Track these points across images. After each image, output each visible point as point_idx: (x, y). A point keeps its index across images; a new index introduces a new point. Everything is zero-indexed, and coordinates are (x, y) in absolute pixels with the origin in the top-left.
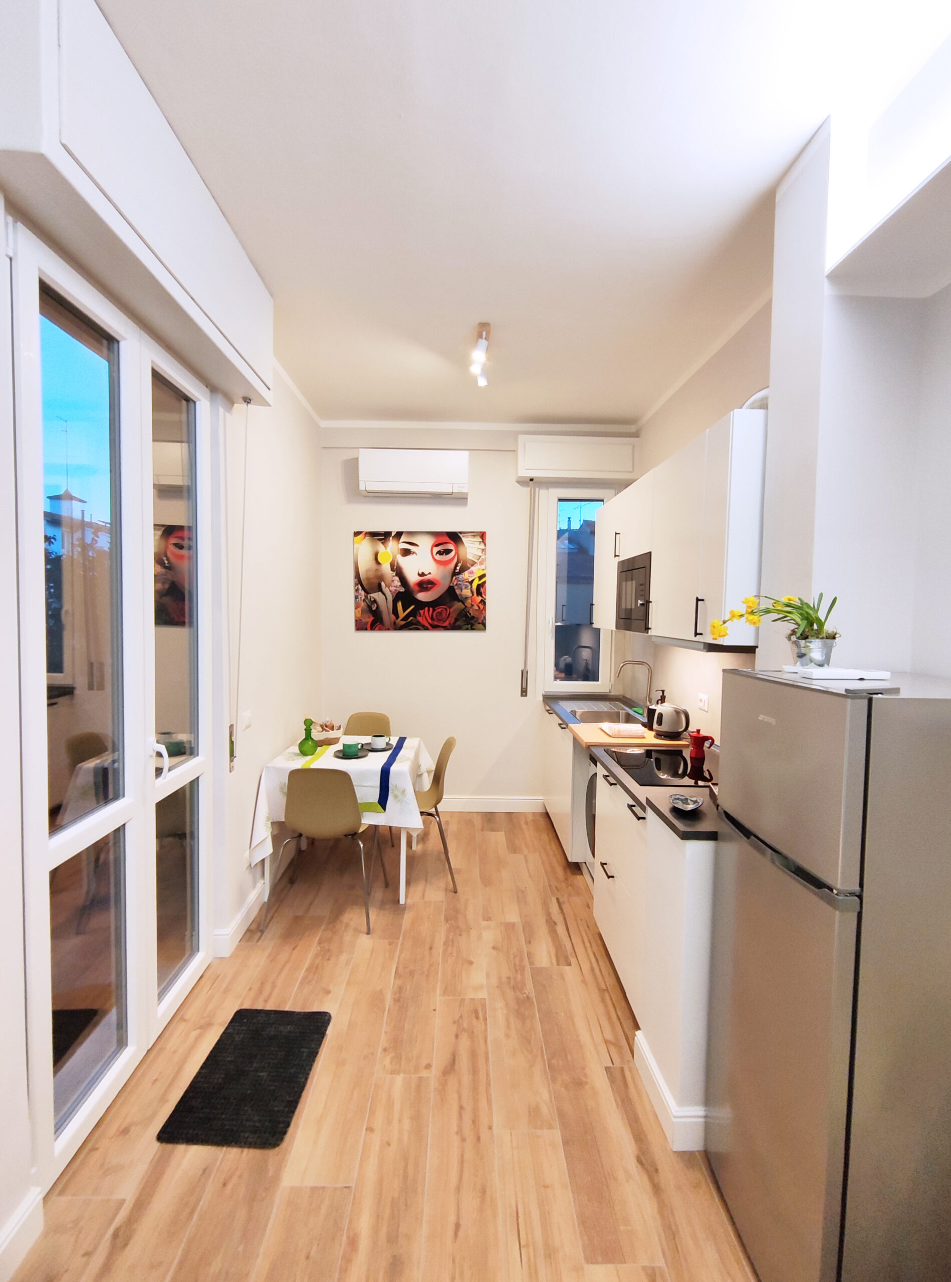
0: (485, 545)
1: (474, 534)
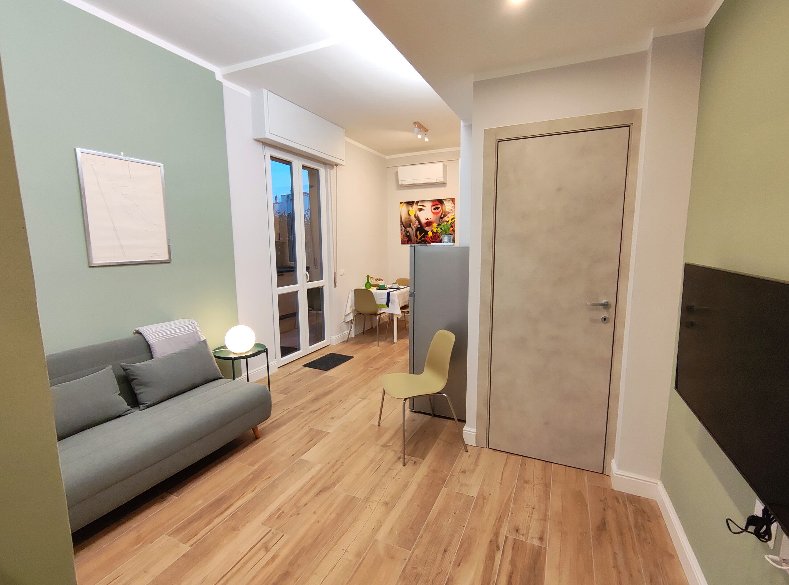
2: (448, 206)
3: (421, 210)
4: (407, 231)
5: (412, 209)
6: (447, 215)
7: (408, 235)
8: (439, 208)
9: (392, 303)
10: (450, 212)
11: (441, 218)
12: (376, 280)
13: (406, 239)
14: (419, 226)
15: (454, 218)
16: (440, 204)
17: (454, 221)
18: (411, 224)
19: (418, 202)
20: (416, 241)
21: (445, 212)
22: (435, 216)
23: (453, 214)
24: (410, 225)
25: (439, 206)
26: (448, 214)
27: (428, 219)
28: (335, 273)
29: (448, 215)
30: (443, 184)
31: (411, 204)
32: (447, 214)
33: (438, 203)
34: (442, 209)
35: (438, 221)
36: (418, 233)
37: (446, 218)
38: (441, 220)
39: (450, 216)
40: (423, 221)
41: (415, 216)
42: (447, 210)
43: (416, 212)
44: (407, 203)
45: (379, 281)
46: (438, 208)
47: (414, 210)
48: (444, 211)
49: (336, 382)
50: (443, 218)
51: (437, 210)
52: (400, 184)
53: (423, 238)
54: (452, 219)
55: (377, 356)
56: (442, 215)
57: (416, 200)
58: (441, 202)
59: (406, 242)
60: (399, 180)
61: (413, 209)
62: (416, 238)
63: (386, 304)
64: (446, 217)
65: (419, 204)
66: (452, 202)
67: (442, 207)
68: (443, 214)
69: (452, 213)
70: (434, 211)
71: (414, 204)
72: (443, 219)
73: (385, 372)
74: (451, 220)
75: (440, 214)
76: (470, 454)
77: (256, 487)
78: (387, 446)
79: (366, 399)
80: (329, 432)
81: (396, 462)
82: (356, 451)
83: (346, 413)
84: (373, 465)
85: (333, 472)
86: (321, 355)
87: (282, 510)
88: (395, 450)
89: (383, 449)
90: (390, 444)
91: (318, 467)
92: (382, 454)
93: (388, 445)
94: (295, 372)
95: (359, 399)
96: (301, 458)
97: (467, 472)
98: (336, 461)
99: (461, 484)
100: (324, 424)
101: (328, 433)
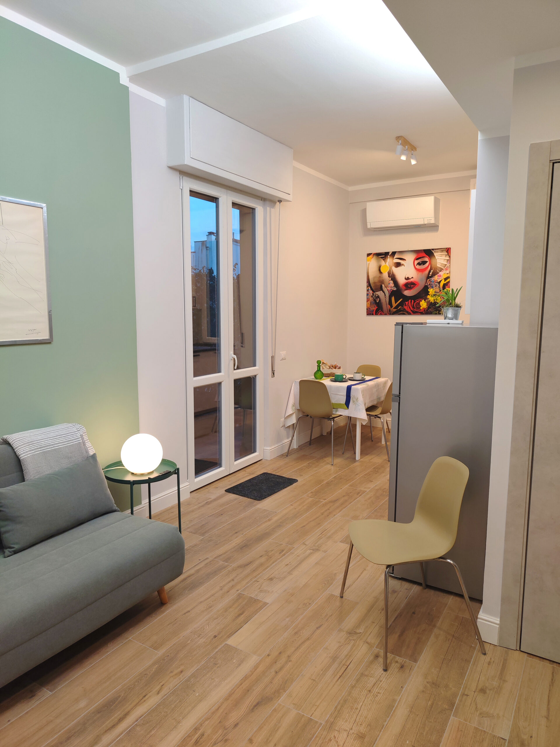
0: (450, 257)
1: (442, 250)
2: (440, 259)
3: (398, 265)
4: (377, 296)
5: (385, 263)
6: (438, 273)
7: (377, 302)
8: (426, 262)
9: (354, 402)
10: (443, 268)
11: (428, 277)
12: (330, 368)
13: (374, 308)
14: (395, 289)
15: (448, 278)
16: (427, 256)
17: (449, 282)
18: (383, 285)
19: (394, 253)
20: (390, 310)
21: (436, 268)
22: (420, 274)
23: (448, 272)
24: (381, 286)
25: (426, 259)
26: (440, 271)
27: (408, 278)
28: (273, 357)
29: (440, 273)
30: (433, 227)
31: (383, 256)
32: (438, 271)
33: (424, 255)
34: (430, 263)
35: (425, 280)
36: (393, 299)
37: (436, 278)
38: (428, 280)
39: (443, 274)
40: (402, 281)
41: (389, 273)
42: (439, 265)
43: (391, 268)
44: (378, 255)
45: (334, 369)
46: (424, 263)
47: (387, 265)
48: (433, 266)
49: (275, 519)
50: (432, 277)
51: (423, 265)
52: (369, 227)
53: (400, 307)
54: (446, 279)
55: (332, 481)
56: (431, 273)
57: (391, 251)
58: (429, 253)
59: (374, 313)
60: (368, 221)
61: (387, 263)
62: (389, 306)
63: (344, 403)
64: (436, 276)
65: (396, 256)
66: (447, 254)
67: (430, 260)
68: (432, 271)
69: (446, 270)
70: (418, 267)
71: (389, 256)
72: (432, 279)
73: (345, 508)
74: (443, 280)
75: (427, 272)
76: (491, 659)
77: (163, 686)
78: (356, 633)
79: (319, 550)
80: (267, 602)
81: (371, 662)
82: (308, 639)
83: (290, 573)
84: (336, 665)
85: (276, 672)
86: (250, 474)
87: (201, 731)
88: (369, 640)
89: (351, 638)
90: (361, 630)
91: (253, 660)
92: (349, 647)
93: (358, 631)
94: (215, 500)
95: (310, 551)
96: (227, 642)
97: (488, 691)
98: (280, 653)
99: (481, 714)
100: (259, 588)
101: (265, 604)
